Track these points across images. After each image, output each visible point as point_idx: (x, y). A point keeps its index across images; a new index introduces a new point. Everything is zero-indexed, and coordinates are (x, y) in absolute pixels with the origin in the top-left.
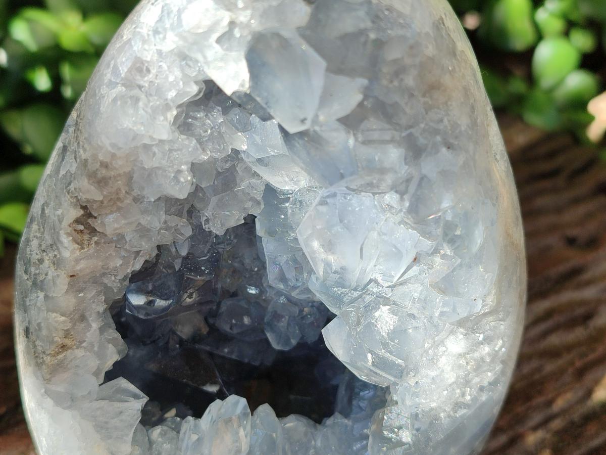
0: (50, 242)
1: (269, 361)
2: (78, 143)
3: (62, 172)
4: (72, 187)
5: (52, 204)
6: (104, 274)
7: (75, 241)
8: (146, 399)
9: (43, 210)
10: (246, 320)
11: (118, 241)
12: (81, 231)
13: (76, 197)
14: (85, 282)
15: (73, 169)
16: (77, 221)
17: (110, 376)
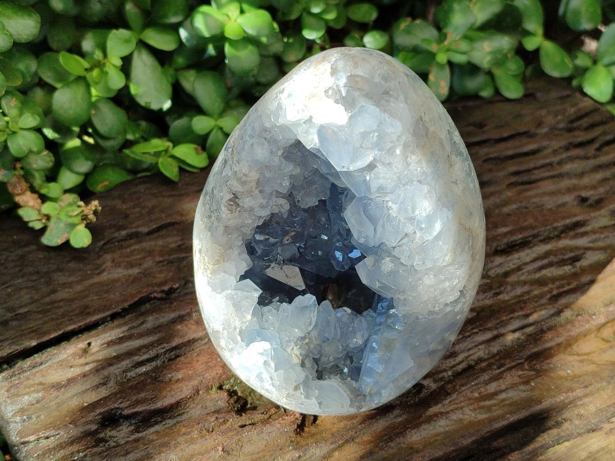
0: (215, 208)
1: (334, 276)
2: (233, 161)
3: (224, 174)
4: (228, 183)
5: (218, 189)
6: (242, 227)
7: (228, 209)
8: (261, 292)
9: (213, 190)
10: (320, 253)
11: (250, 211)
12: (232, 205)
13: (230, 188)
14: (232, 230)
15: (230, 174)
16: (230, 200)
17: (243, 278)
